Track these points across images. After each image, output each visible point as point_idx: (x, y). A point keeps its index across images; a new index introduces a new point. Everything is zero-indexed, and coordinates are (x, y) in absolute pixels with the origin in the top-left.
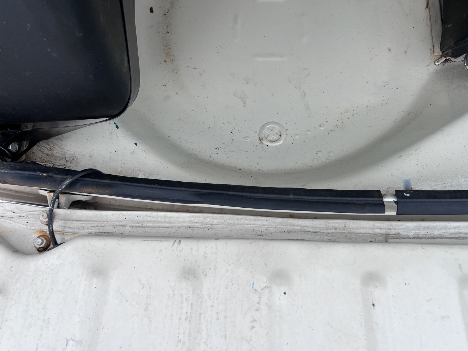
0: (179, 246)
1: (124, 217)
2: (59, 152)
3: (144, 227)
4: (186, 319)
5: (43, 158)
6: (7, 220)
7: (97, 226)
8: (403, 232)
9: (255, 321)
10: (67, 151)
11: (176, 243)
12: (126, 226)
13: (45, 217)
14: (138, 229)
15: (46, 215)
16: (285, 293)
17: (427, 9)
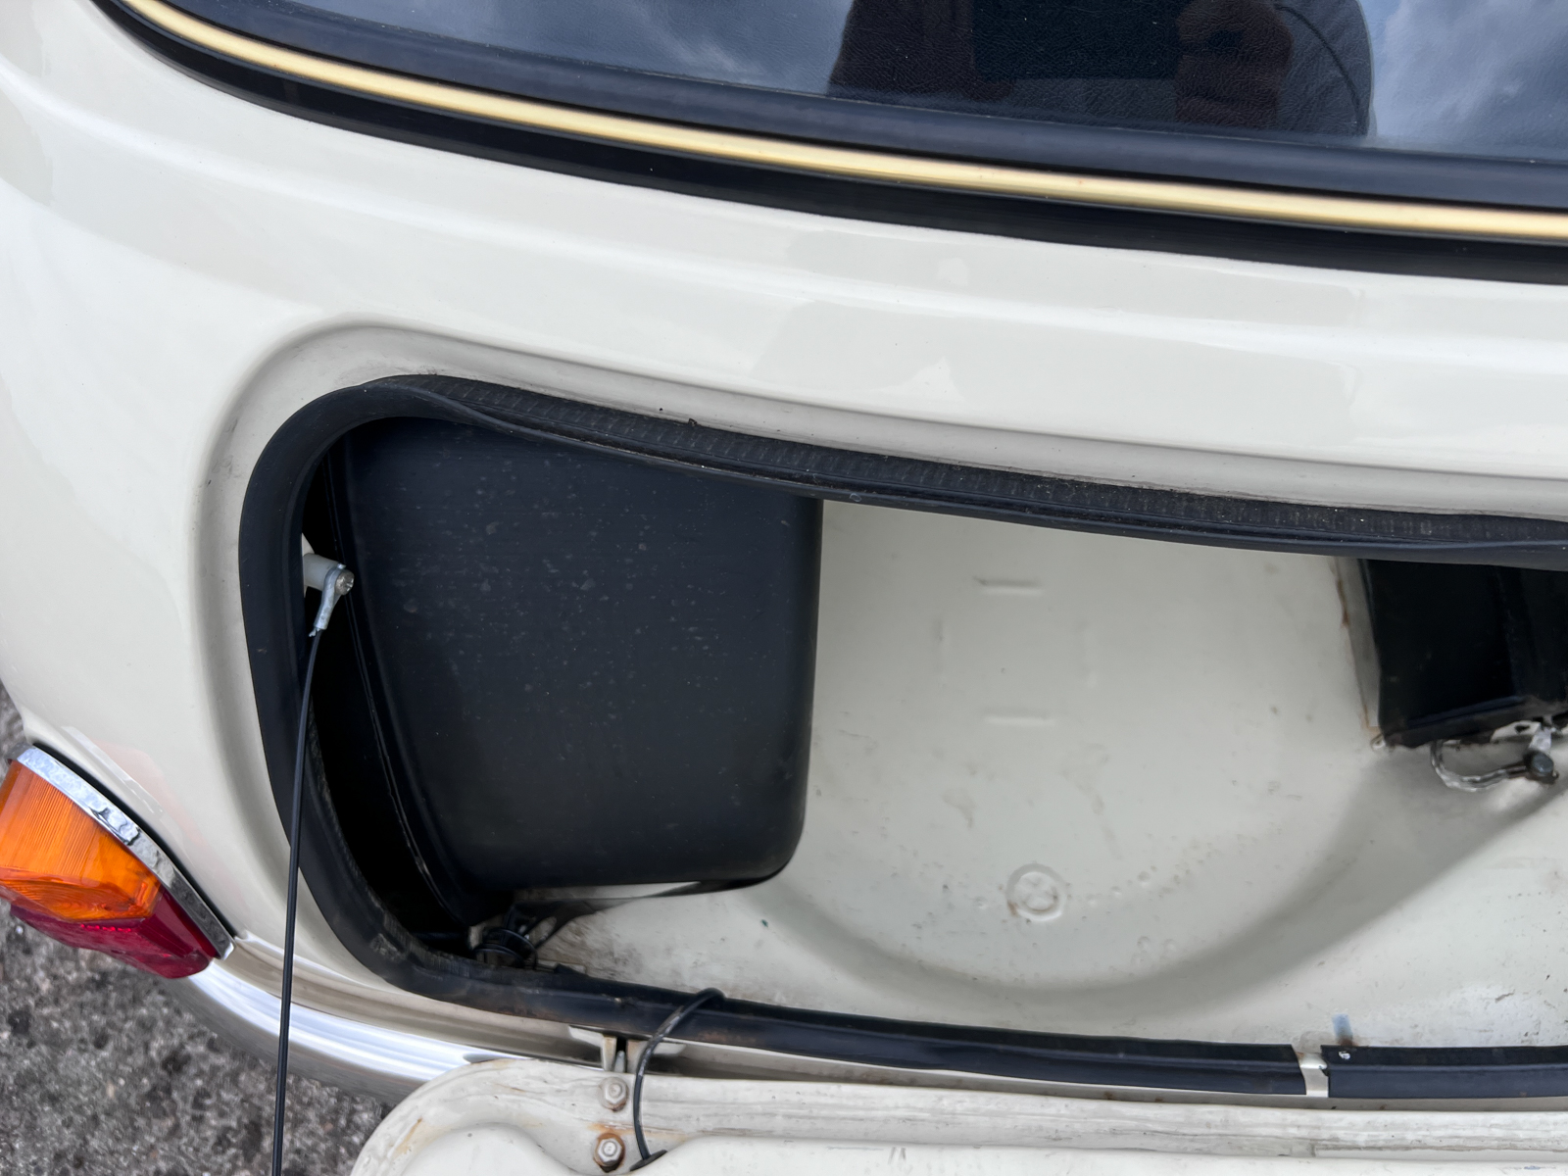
0: (902, 1160)
3: (813, 1118)
6: (532, 1098)
8: (1344, 1135)
10: (615, 938)
12: (776, 1115)
14: (801, 1121)
17: (1345, 626)
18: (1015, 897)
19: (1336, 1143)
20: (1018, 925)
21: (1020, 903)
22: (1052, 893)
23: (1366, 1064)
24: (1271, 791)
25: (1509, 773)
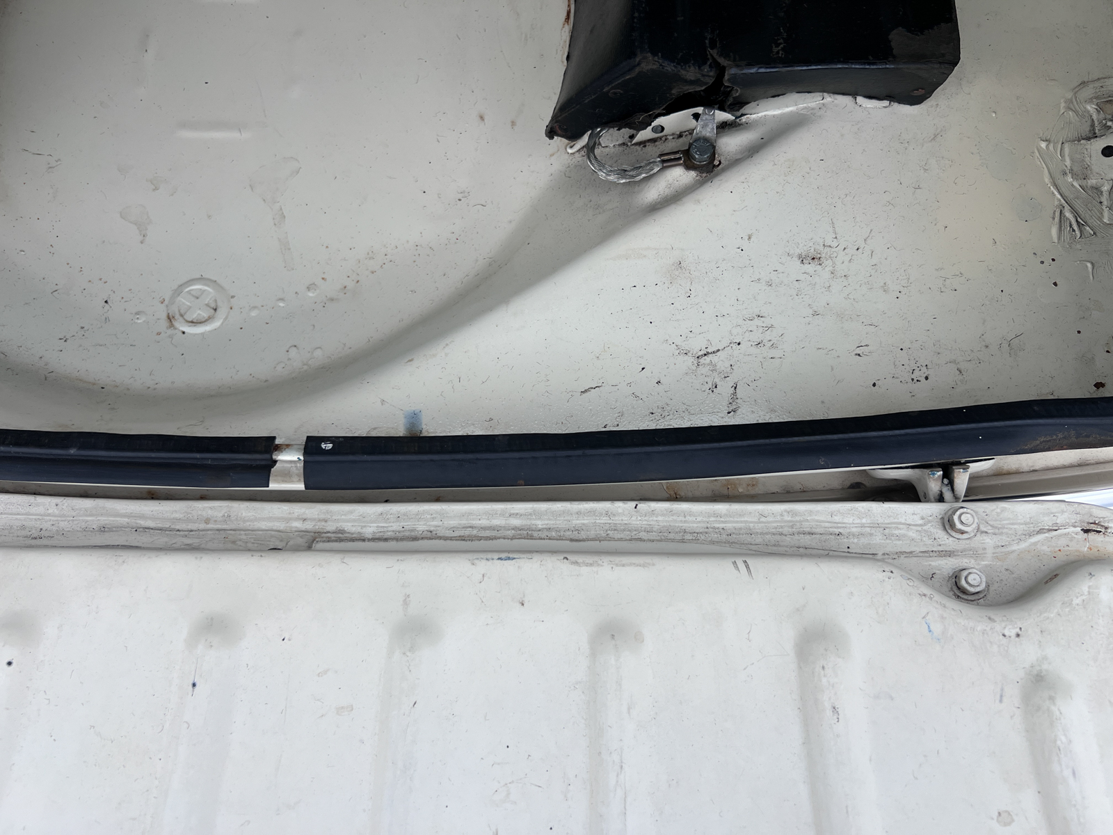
16: (10, 664)
17: (566, 25)
18: (174, 310)
19: (340, 535)
20: (171, 337)
21: (177, 316)
22: (213, 305)
23: (347, 454)
24: (460, 200)
25: (663, 161)
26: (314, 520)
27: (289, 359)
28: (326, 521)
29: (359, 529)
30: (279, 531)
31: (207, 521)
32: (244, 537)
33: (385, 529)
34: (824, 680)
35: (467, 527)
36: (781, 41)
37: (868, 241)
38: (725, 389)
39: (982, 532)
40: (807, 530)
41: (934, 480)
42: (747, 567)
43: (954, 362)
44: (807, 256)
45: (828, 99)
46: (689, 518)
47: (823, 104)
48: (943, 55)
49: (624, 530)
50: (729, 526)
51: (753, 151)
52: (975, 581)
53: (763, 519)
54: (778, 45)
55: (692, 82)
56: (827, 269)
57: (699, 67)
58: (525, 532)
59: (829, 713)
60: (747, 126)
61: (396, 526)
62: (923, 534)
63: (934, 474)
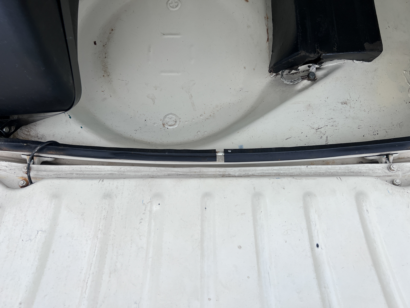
0: (102, 182)
1: (73, 169)
2: (34, 133)
3: (84, 174)
4: (104, 219)
5: (24, 137)
6: (3, 171)
7: (56, 174)
8: (232, 173)
9: (142, 219)
10: (39, 133)
11: (101, 181)
12: (73, 174)
13: (25, 169)
14: (80, 175)
15: (26, 168)
16: (159, 204)
17: (267, 42)
18: (165, 122)
19: (229, 175)
20: (164, 129)
21: (166, 124)
22: (175, 121)
23: (235, 153)
24: (240, 91)
25: (302, 78)
26: (222, 172)
27: (198, 135)
28: (225, 172)
29: (234, 174)
30: (213, 175)
31: (195, 172)
32: (205, 176)
33: (241, 174)
34: (364, 204)
35: (262, 173)
36: (336, 46)
37: (359, 98)
38: (324, 137)
39: (398, 170)
40: (352, 171)
41: (384, 158)
42: (340, 179)
43: (385, 130)
44: (343, 103)
45: (346, 61)
46: (321, 169)
47: (344, 62)
48: (379, 49)
49: (304, 173)
50: (332, 171)
51: (326, 76)
52: (398, 181)
53: (340, 169)
54: (335, 48)
55: (312, 58)
56: (349, 106)
57: (314, 54)
58: (278, 174)
59: (366, 211)
60: (323, 69)
61: (244, 173)
62: (383, 171)
63: (384, 157)
